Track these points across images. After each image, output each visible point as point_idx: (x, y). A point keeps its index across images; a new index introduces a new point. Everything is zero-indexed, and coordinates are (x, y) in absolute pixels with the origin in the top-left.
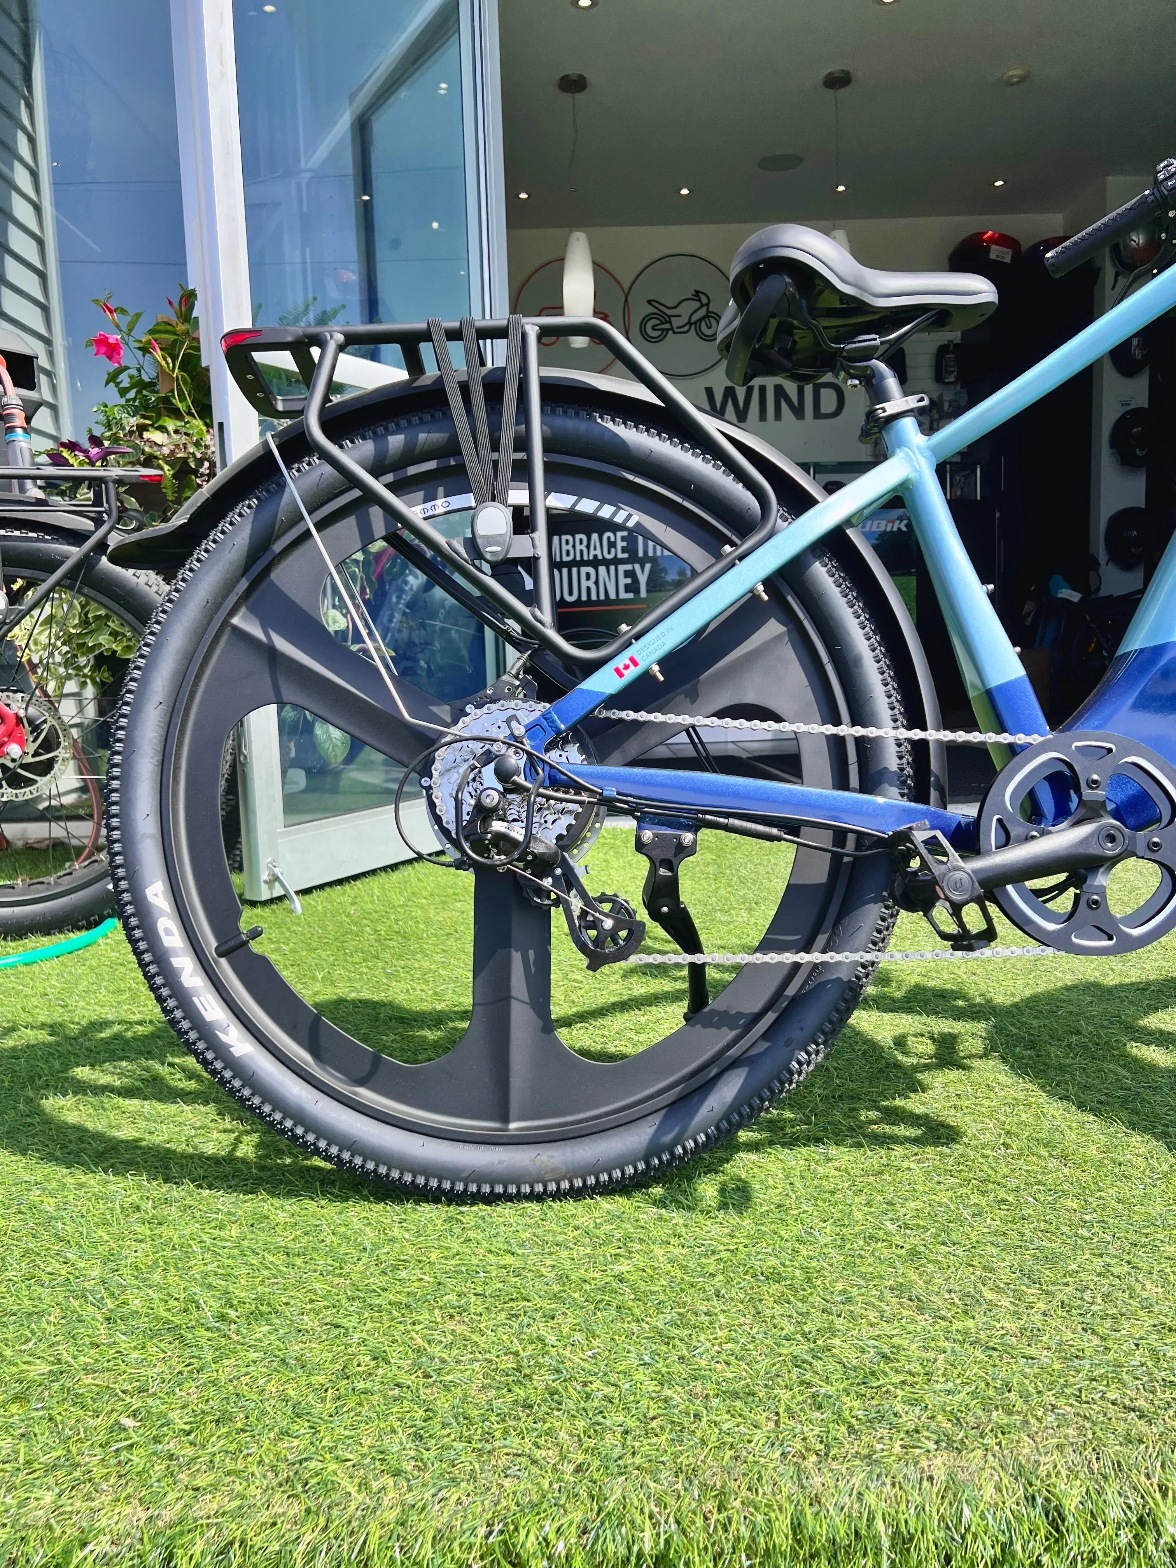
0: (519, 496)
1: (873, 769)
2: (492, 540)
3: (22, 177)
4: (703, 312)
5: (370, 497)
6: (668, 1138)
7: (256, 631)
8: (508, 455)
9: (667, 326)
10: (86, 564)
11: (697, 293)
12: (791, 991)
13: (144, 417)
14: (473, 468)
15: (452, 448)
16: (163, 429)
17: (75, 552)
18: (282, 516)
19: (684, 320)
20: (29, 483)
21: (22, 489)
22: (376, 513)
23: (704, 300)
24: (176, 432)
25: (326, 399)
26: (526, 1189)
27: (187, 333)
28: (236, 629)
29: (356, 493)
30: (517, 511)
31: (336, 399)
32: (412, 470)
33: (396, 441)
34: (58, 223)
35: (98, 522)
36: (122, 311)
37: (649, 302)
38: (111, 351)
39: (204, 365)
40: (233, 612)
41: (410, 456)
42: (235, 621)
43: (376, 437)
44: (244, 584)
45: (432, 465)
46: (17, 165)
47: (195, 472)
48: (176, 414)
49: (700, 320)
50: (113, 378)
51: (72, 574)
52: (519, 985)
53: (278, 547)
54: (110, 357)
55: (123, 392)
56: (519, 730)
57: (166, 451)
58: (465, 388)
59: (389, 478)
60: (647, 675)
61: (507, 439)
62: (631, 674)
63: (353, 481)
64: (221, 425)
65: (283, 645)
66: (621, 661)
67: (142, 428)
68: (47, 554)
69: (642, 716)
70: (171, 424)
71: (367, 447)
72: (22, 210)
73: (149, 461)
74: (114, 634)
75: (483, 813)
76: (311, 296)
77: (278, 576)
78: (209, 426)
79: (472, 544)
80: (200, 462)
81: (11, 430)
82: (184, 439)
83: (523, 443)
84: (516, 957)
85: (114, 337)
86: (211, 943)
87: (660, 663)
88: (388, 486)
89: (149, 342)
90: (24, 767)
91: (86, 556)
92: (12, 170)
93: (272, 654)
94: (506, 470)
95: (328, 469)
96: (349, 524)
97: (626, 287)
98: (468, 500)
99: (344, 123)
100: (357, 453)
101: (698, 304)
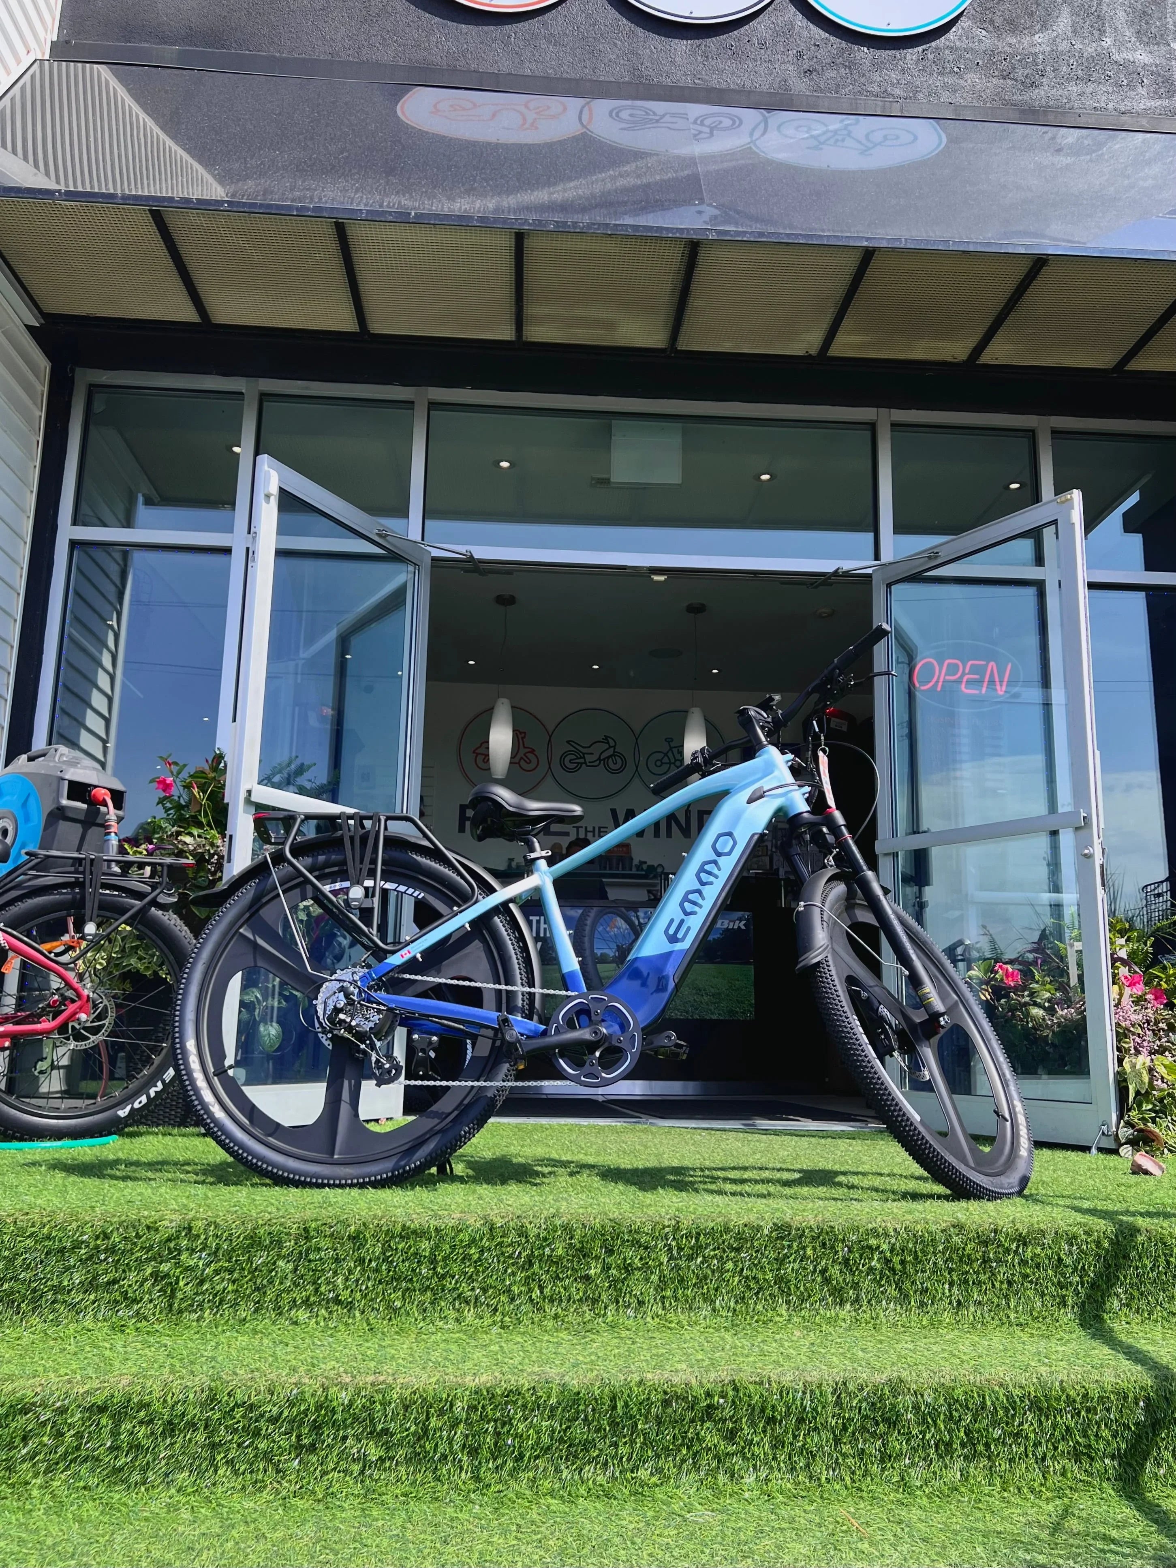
0: (369, 883)
1: (512, 1005)
2: (355, 900)
3: (106, 660)
4: (611, 752)
5: (307, 881)
6: (403, 1163)
7: (250, 936)
8: (366, 866)
9: (582, 760)
10: (144, 910)
11: (606, 738)
12: (466, 1102)
13: (180, 827)
14: (351, 870)
15: (344, 863)
16: (191, 834)
17: (138, 904)
18: (268, 887)
19: (595, 757)
20: (113, 865)
21: (109, 867)
22: (309, 888)
23: (612, 743)
24: (199, 836)
25: (295, 839)
26: (337, 1182)
27: (214, 778)
28: (241, 934)
29: (302, 879)
30: (367, 889)
31: (299, 839)
32: (327, 871)
33: (321, 858)
34: (124, 685)
35: (154, 887)
36: (176, 763)
37: (568, 742)
38: (165, 786)
39: (226, 801)
40: (240, 927)
41: (327, 865)
42: (241, 930)
43: (313, 856)
44: (248, 915)
45: (336, 869)
46: (105, 651)
47: (208, 861)
48: (200, 825)
49: (608, 758)
50: (161, 801)
51: (133, 917)
52: (346, 1095)
53: (264, 900)
54: (164, 791)
55: (167, 810)
56: (356, 978)
57: (191, 848)
58: (352, 838)
59: (317, 873)
60: (415, 957)
61: (367, 859)
62: (407, 957)
63: (301, 874)
64: (231, 836)
65: (260, 941)
66: (403, 952)
67: (179, 833)
68: (122, 903)
69: (413, 977)
70: (195, 832)
71: (309, 860)
72: (103, 680)
73: (181, 854)
74: (140, 959)
75: (337, 1011)
76: (294, 755)
77: (262, 912)
78: (224, 836)
79: (347, 902)
80: (212, 856)
81: (109, 833)
82: (204, 841)
83: (374, 861)
84: (346, 1083)
85: (170, 780)
86: (211, 1069)
87: (421, 953)
88: (315, 877)
89: (190, 783)
90: (85, 1028)
91: (144, 906)
92: (101, 653)
93: (255, 945)
94: (365, 872)
95: (291, 869)
96: (297, 891)
97: (551, 730)
98: (346, 884)
99: (332, 635)
100: (304, 863)
101: (607, 746)
